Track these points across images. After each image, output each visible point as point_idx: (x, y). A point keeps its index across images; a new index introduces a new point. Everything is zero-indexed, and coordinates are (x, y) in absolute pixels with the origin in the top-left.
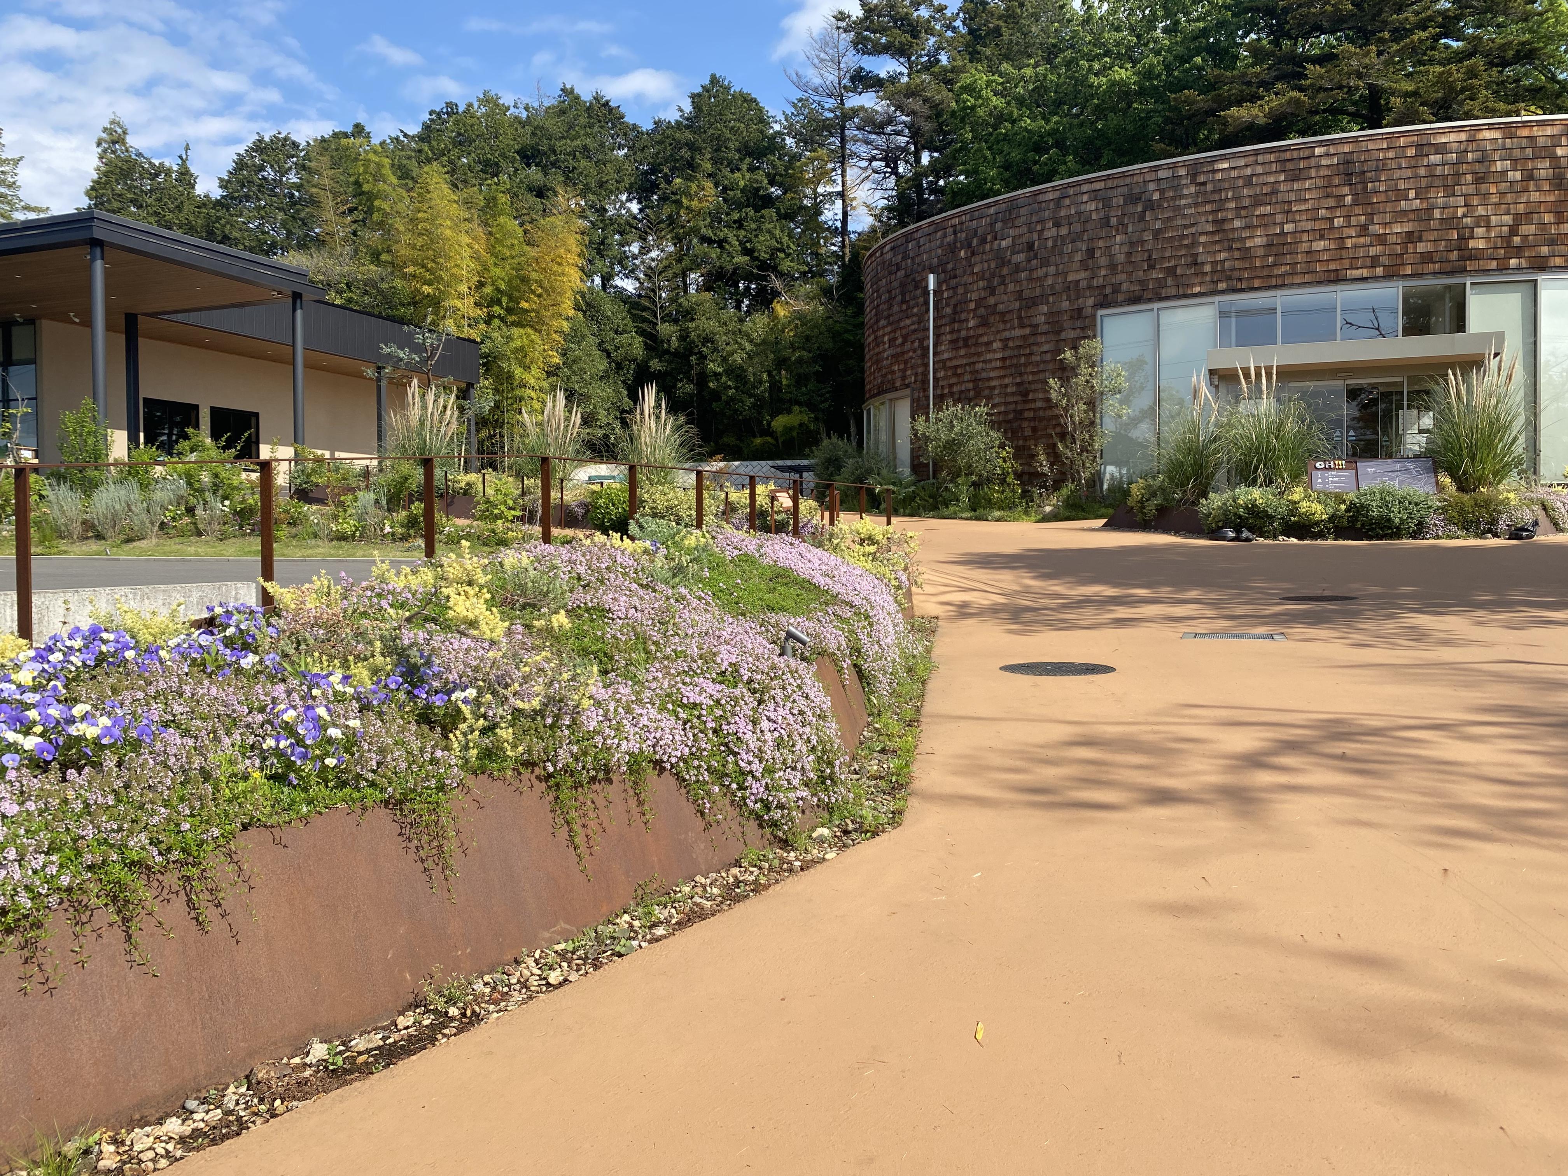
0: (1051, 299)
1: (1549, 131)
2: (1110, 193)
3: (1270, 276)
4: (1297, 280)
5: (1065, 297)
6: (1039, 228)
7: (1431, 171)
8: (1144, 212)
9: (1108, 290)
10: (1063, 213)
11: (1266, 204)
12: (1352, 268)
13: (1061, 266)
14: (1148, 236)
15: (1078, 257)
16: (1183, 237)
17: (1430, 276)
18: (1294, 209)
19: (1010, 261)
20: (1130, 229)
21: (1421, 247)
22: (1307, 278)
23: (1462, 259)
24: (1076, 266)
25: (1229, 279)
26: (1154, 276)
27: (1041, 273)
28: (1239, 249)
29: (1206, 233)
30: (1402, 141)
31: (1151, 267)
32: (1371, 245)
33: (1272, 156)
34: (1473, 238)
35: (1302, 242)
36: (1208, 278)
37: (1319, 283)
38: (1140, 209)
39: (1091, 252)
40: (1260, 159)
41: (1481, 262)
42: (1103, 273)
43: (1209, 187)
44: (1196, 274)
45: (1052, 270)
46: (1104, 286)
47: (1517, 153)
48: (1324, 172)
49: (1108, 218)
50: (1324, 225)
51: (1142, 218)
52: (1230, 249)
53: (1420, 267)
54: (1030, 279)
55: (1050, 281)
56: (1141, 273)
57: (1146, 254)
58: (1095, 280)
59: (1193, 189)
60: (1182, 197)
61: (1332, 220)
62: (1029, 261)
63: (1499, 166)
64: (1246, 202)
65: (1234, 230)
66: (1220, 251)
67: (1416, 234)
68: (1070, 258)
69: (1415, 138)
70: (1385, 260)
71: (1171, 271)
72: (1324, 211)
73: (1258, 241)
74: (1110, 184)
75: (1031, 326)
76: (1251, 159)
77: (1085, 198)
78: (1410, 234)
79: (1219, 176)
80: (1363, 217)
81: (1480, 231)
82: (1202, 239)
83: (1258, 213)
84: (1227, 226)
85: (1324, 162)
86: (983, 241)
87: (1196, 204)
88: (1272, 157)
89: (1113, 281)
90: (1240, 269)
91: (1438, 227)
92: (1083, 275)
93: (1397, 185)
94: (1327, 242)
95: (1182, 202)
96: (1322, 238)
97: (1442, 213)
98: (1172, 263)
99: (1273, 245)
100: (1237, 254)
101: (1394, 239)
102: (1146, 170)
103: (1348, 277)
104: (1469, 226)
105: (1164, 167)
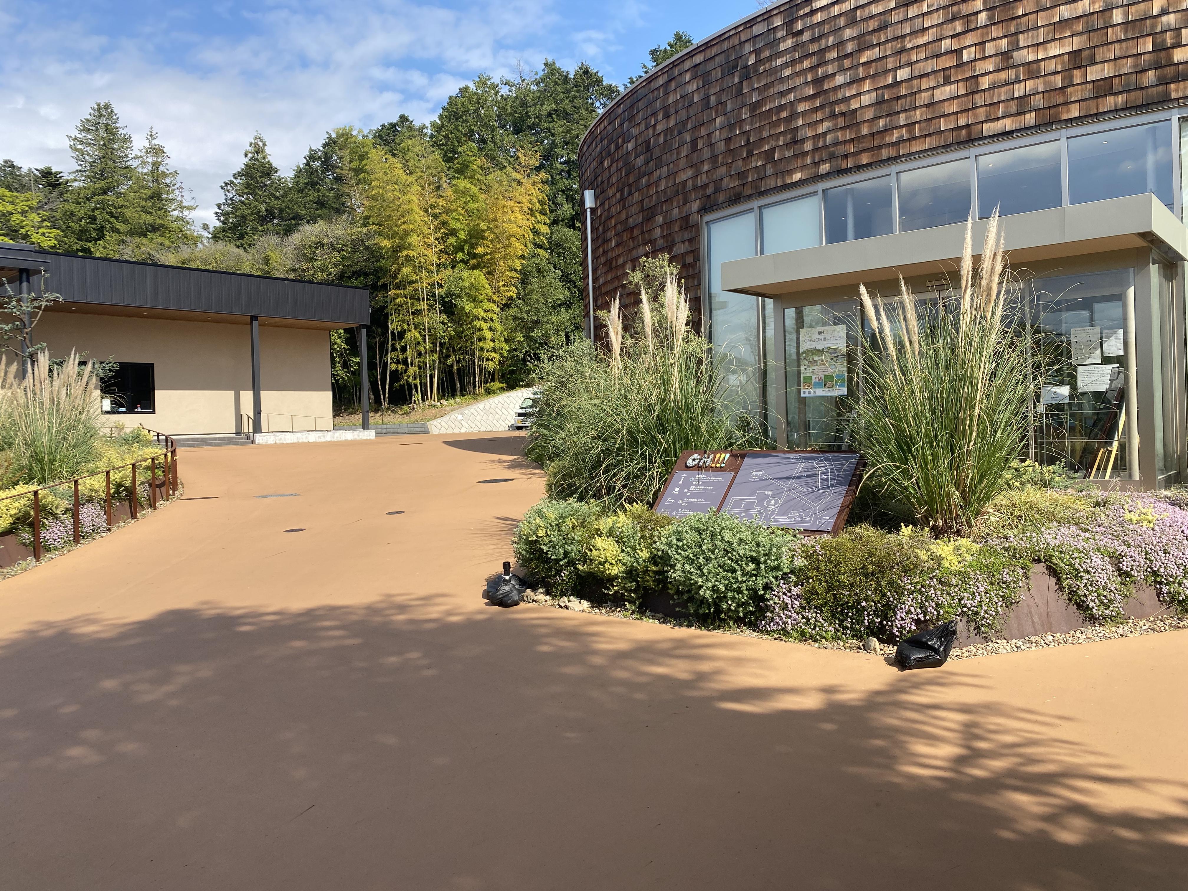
0: (665, 207)
2: (709, 66)
3: (880, 147)
4: (916, 147)
5: (675, 204)
6: (653, 122)
8: (741, 82)
9: (710, 190)
10: (671, 99)
11: (874, 46)
12: (989, 120)
13: (671, 166)
14: (746, 114)
15: (684, 152)
16: (781, 107)
17: (1109, 116)
18: (909, 46)
19: (634, 166)
20: (729, 107)
21: (1093, 73)
22: (928, 143)
23: (1162, 81)
24: (683, 162)
25: (832, 157)
26: (752, 165)
27: (656, 175)
28: (843, 114)
29: (807, 99)
31: (750, 154)
32: (1018, 81)
34: (1178, 46)
35: (920, 91)
36: (808, 160)
37: (946, 147)
38: (737, 80)
39: (694, 143)
42: (705, 168)
43: (807, 36)
44: (796, 156)
45: (664, 171)
46: (706, 185)
49: (707, 98)
50: (949, 62)
51: (739, 93)
52: (833, 116)
53: (1092, 103)
54: (648, 185)
55: (663, 185)
56: (740, 163)
57: (745, 138)
58: (699, 178)
59: (789, 43)
60: (780, 54)
61: (959, 52)
62: (647, 163)
64: (850, 47)
65: (836, 88)
66: (821, 121)
67: (1084, 54)
68: (678, 153)
70: (1039, 101)
71: (769, 155)
72: (948, 41)
73: (866, 100)
74: (710, 53)
75: (650, 241)
77: (688, 77)
78: (1075, 54)
79: (817, 18)
80: (1004, 41)
82: (802, 107)
83: (863, 60)
84: (828, 85)
87: (793, 62)
89: (715, 177)
90: (845, 142)
91: (1121, 36)
92: (689, 173)
94: (954, 86)
95: (779, 62)
96: (947, 81)
97: (1126, 14)
98: (772, 144)
99: (884, 101)
100: (841, 122)
101: (1051, 66)
102: (741, 29)
103: (985, 133)
104: (1173, 26)
105: (759, 20)
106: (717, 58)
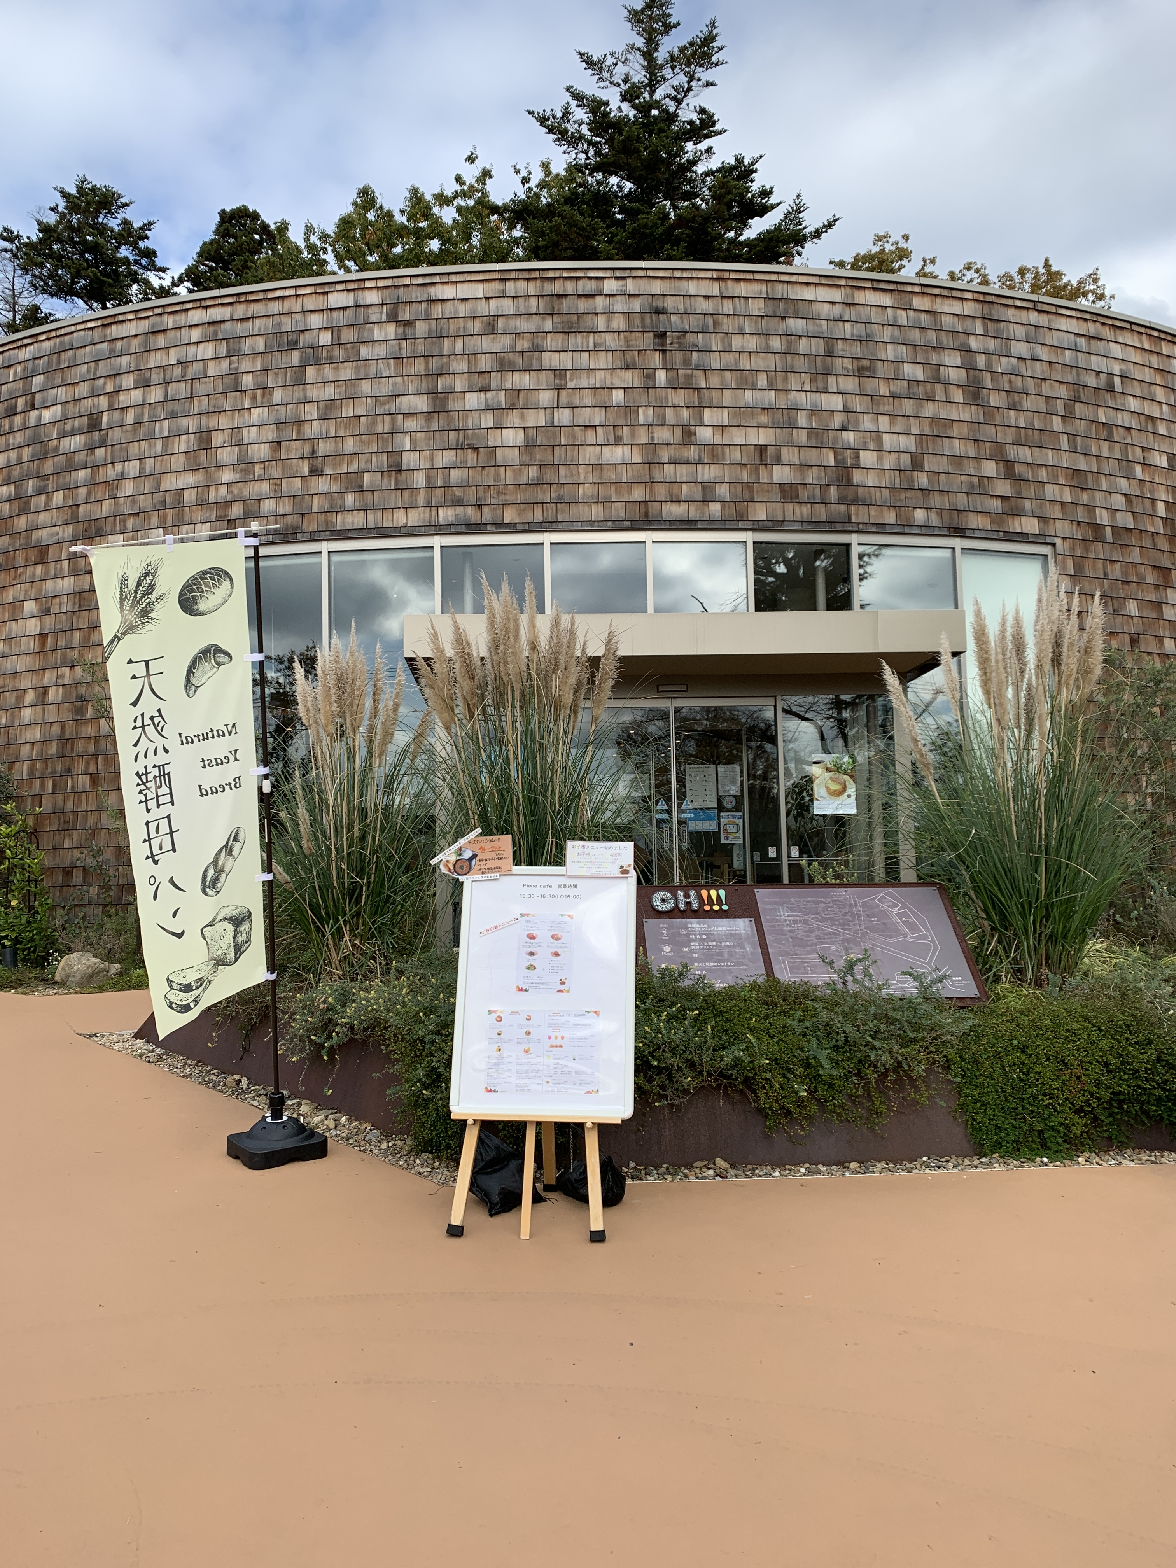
0: (130, 524)
1: (956, 307)
2: (240, 328)
3: (533, 506)
4: (579, 515)
5: (155, 521)
6: (109, 388)
7: (789, 344)
8: (303, 366)
9: (236, 510)
10: (155, 360)
11: (522, 371)
12: (670, 501)
13: (150, 462)
14: (310, 413)
15: (182, 444)
16: (374, 417)
17: (795, 527)
18: (570, 384)
19: (57, 448)
20: (278, 397)
21: (779, 475)
22: (596, 514)
23: (844, 501)
24: (178, 462)
25: (458, 503)
26: (321, 488)
27: (113, 471)
28: (475, 448)
29: (416, 414)
30: (743, 289)
31: (315, 472)
32: (700, 463)
33: (531, 284)
34: (858, 467)
35: (585, 445)
36: (420, 500)
37: (618, 525)
38: (295, 361)
39: (205, 437)
40: (510, 287)
41: (873, 511)
42: (227, 476)
43: (421, 330)
44: (399, 489)
45: (133, 468)
46: (228, 504)
47: (915, 336)
48: (619, 323)
49: (235, 374)
50: (622, 419)
51: (299, 381)
52: (460, 447)
53: (779, 508)
54: (91, 484)
55: (128, 488)
56: (298, 482)
57: (307, 447)
58: (212, 489)
59: (391, 330)
60: (373, 344)
61: (634, 409)
62: (91, 449)
63: (890, 352)
64: (487, 363)
65: (466, 412)
66: (441, 449)
67: (770, 451)
68: (165, 446)
69: (763, 287)
70: (723, 491)
71: (353, 481)
72: (620, 393)
73: (509, 437)
74: (240, 311)
76: (496, 287)
77: (196, 335)
78: (762, 449)
79: (438, 311)
80: (685, 412)
81: (868, 458)
82: (410, 424)
83: (507, 384)
84: (453, 404)
85: (620, 305)
86: (10, 413)
87: (397, 359)
89: (246, 493)
90: (478, 486)
91: (806, 441)
92: (191, 479)
93: (738, 362)
94: (627, 449)
95: (372, 353)
96: (619, 441)
97: (810, 420)
98: (357, 465)
99: (535, 446)
100: (472, 458)
101: (734, 455)
102: (308, 290)
103: (665, 516)
104: (852, 446)
105: (339, 287)
106: (258, 322)
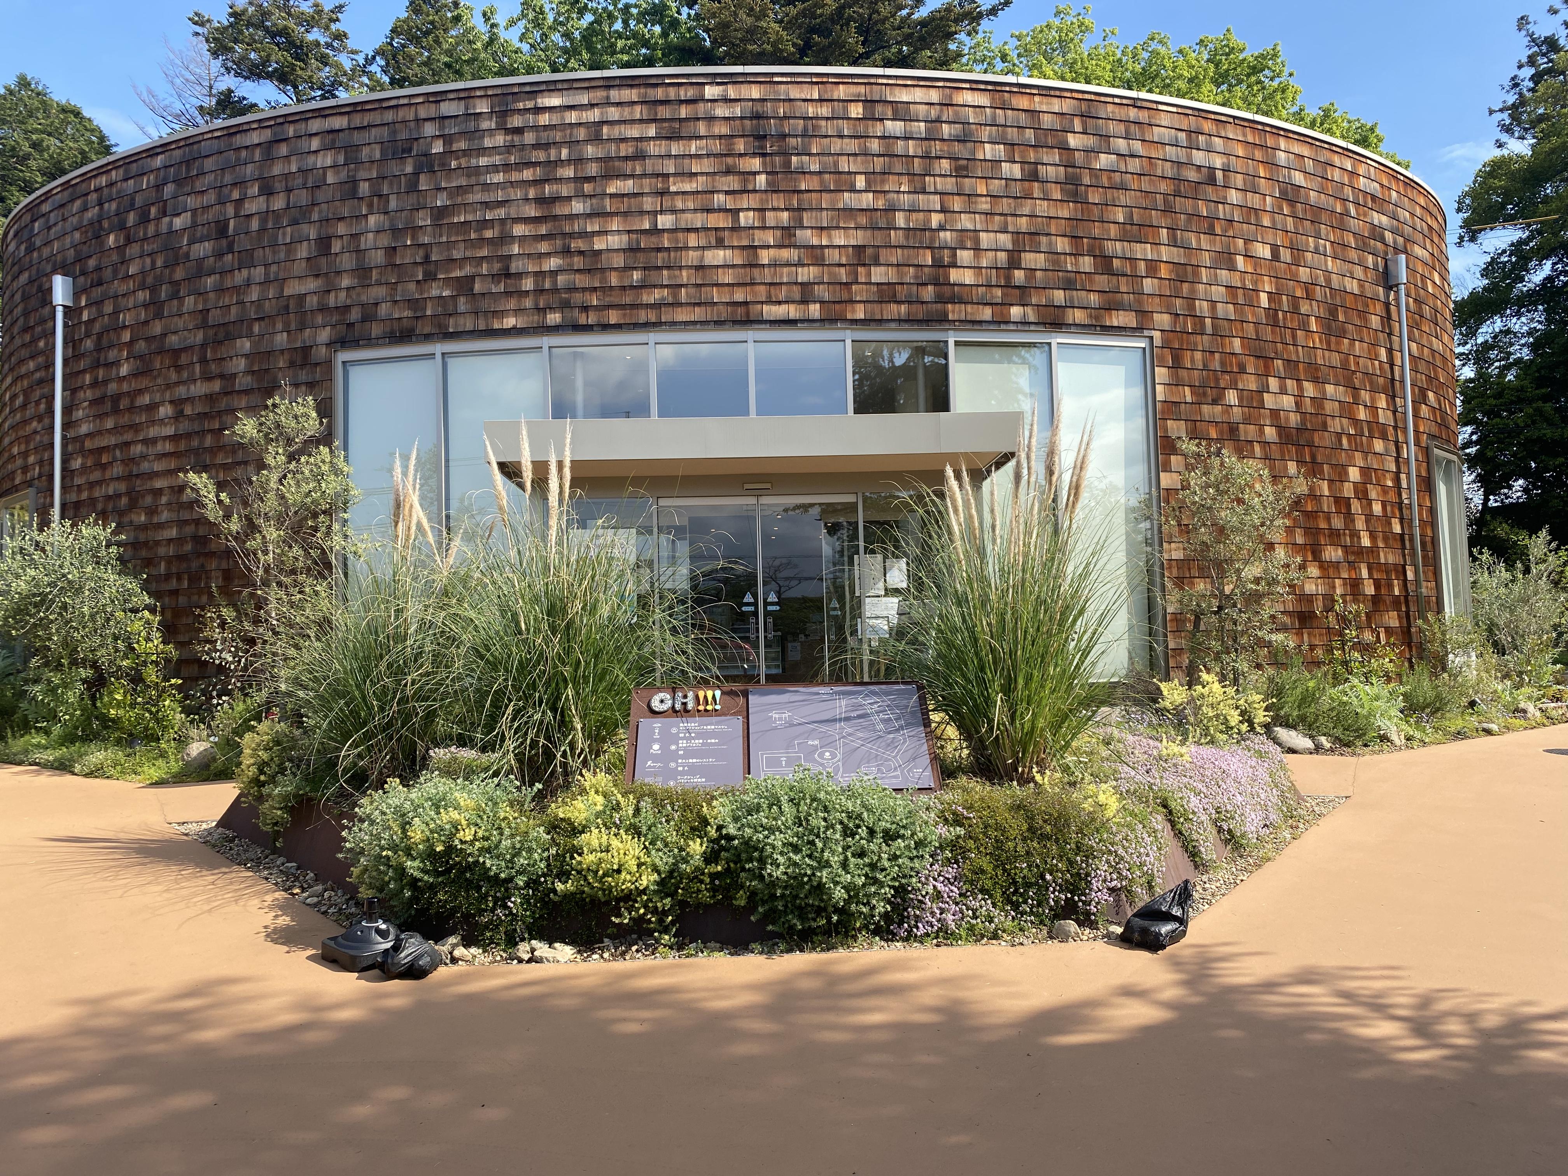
0: (256, 329)
1: (1056, 105)
2: (357, 138)
3: (635, 306)
4: (682, 315)
5: (279, 326)
6: (236, 195)
7: (888, 146)
8: (416, 174)
9: (355, 315)
10: (277, 169)
11: (626, 177)
12: (770, 302)
13: (274, 268)
14: (424, 219)
15: (303, 251)
16: (485, 224)
17: (893, 325)
18: (673, 189)
19: (187, 255)
20: (393, 204)
21: (878, 274)
22: (698, 314)
23: (941, 299)
24: (300, 267)
25: (565, 306)
26: (435, 292)
27: (240, 277)
28: (581, 253)
29: (527, 220)
30: (841, 92)
31: (430, 277)
32: (800, 264)
33: (635, 91)
34: (955, 265)
35: (687, 248)
36: (528, 303)
37: (719, 324)
38: (409, 169)
39: (324, 243)
40: (615, 95)
41: (969, 308)
42: (346, 282)
43: (529, 138)
44: (508, 294)
45: (258, 273)
46: (347, 308)
47: (1012, 134)
48: (721, 129)
49: (353, 183)
50: (721, 221)
51: (413, 187)
52: (566, 252)
53: (877, 307)
54: (220, 290)
55: (254, 294)
56: (412, 286)
57: (421, 252)
58: (332, 295)
59: (500, 139)
60: (483, 151)
61: (735, 212)
62: (219, 255)
63: (989, 151)
64: (593, 169)
65: (572, 217)
66: (549, 254)
67: (869, 251)
68: (288, 252)
69: (862, 89)
70: (821, 292)
71: (464, 285)
72: (722, 197)
73: (615, 241)
74: (358, 120)
75: (222, 376)
76: (600, 94)
77: (315, 144)
78: (859, 249)
79: (544, 119)
80: (785, 215)
81: (965, 256)
82: (519, 230)
83: (611, 190)
84: (560, 210)
85: (721, 111)
86: (144, 219)
87: (507, 167)
88: (632, 94)
89: (364, 298)
90: (584, 289)
91: (902, 242)
92: (312, 285)
93: (836, 164)
94: (729, 252)
95: (483, 161)
96: (720, 244)
97: (908, 220)
98: (468, 270)
99: (639, 249)
100: (578, 262)
101: (833, 256)
102: (420, 100)
103: (765, 317)
104: (949, 245)
105: (451, 96)
106: (374, 131)
